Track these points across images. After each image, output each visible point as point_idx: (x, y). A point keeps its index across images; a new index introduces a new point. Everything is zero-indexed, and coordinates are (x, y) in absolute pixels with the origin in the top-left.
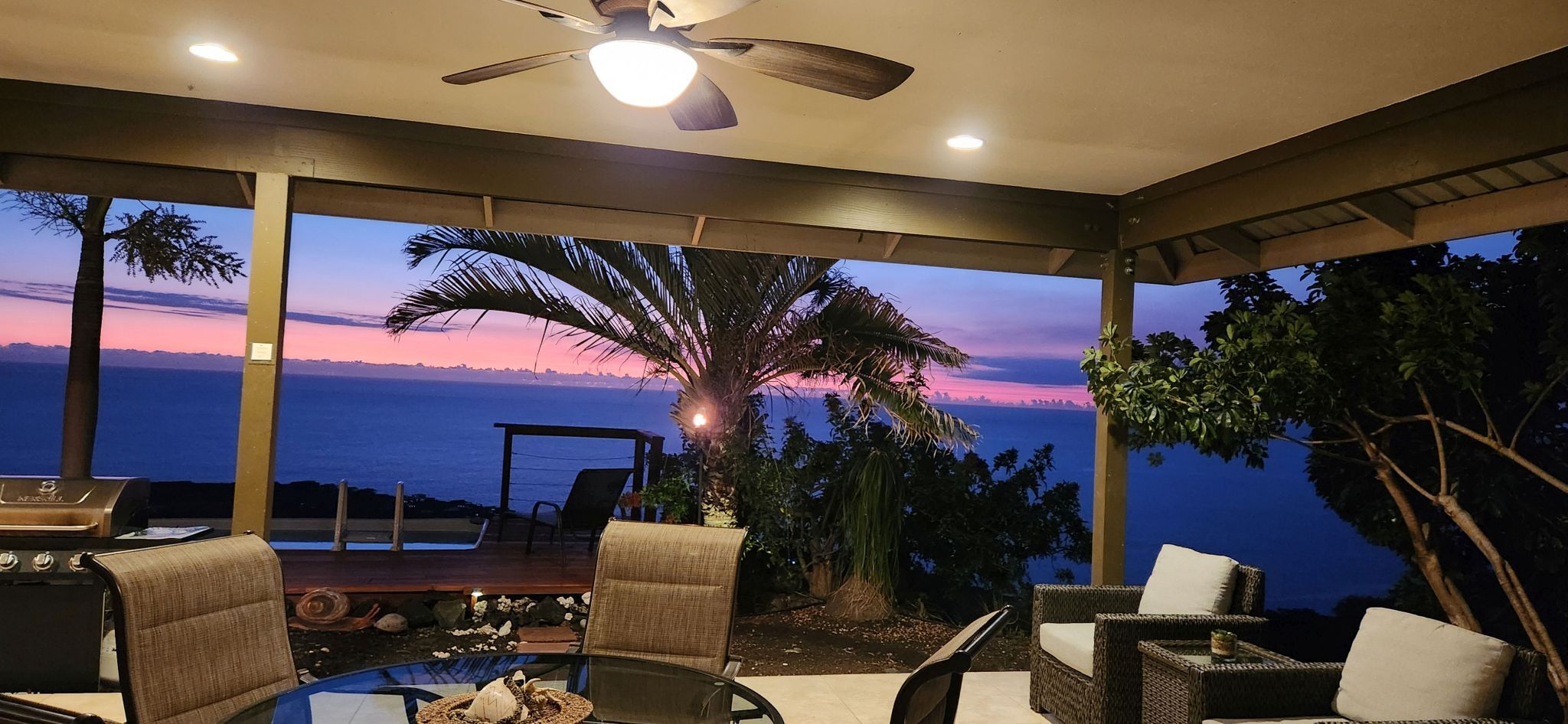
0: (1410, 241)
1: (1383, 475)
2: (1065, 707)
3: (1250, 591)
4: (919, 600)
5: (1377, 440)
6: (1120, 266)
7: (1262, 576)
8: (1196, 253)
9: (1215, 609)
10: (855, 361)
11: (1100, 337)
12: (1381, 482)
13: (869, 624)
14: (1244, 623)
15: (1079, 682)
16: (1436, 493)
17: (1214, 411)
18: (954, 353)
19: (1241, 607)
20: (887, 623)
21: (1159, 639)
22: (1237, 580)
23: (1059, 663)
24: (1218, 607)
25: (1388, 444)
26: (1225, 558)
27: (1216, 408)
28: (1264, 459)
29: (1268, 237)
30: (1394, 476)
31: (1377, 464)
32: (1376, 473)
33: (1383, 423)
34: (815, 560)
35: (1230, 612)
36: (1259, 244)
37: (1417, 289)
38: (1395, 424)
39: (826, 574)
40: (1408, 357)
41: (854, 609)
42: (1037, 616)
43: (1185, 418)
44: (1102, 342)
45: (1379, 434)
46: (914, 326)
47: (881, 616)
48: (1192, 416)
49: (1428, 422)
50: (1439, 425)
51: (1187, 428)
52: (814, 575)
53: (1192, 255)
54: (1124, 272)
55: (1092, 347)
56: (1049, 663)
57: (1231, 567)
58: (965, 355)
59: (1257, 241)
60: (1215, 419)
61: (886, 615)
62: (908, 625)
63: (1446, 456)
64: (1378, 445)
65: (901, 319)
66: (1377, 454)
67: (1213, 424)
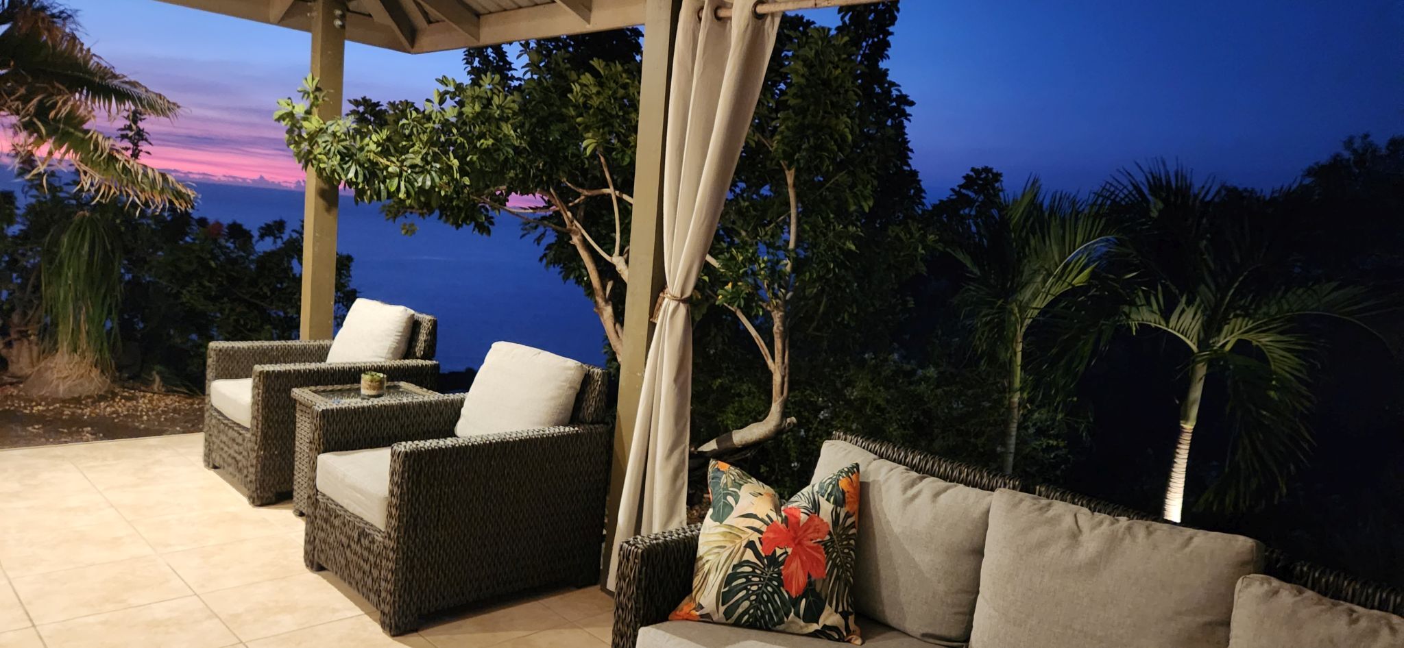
0: (588, 26)
1: (575, 240)
2: (230, 460)
3: (422, 337)
4: (154, 373)
5: (574, 210)
6: (328, 18)
7: (435, 324)
8: (430, 22)
9: (390, 356)
10: (25, 100)
11: (299, 89)
12: (574, 247)
13: (77, 401)
14: (413, 367)
15: (241, 434)
16: (611, 255)
17: (416, 173)
18: (159, 101)
19: (415, 353)
20: (102, 398)
21: (317, 385)
22: (414, 326)
23: (226, 418)
24: (392, 353)
25: (582, 214)
26: (401, 308)
27: (417, 170)
28: (490, 226)
29: (486, 12)
30: (584, 240)
31: (570, 230)
32: (571, 239)
33: (579, 195)
34: (14, 336)
35: (405, 357)
36: (479, 18)
37: (595, 73)
38: (587, 197)
39: (31, 350)
40: (590, 135)
41: (58, 386)
42: (210, 373)
43: (385, 177)
44: (302, 94)
45: (576, 204)
46: (104, 64)
47: (94, 391)
48: (391, 176)
49: (609, 195)
50: (617, 197)
51: (387, 188)
52: (14, 351)
53: (426, 24)
54: (334, 26)
55: (289, 98)
56: (219, 420)
57: (407, 317)
58: (174, 104)
59: (478, 15)
60: (416, 180)
61: (100, 389)
62: (128, 399)
63: (621, 224)
64: (573, 215)
65: (88, 54)
66: (572, 222)
67: (413, 186)
